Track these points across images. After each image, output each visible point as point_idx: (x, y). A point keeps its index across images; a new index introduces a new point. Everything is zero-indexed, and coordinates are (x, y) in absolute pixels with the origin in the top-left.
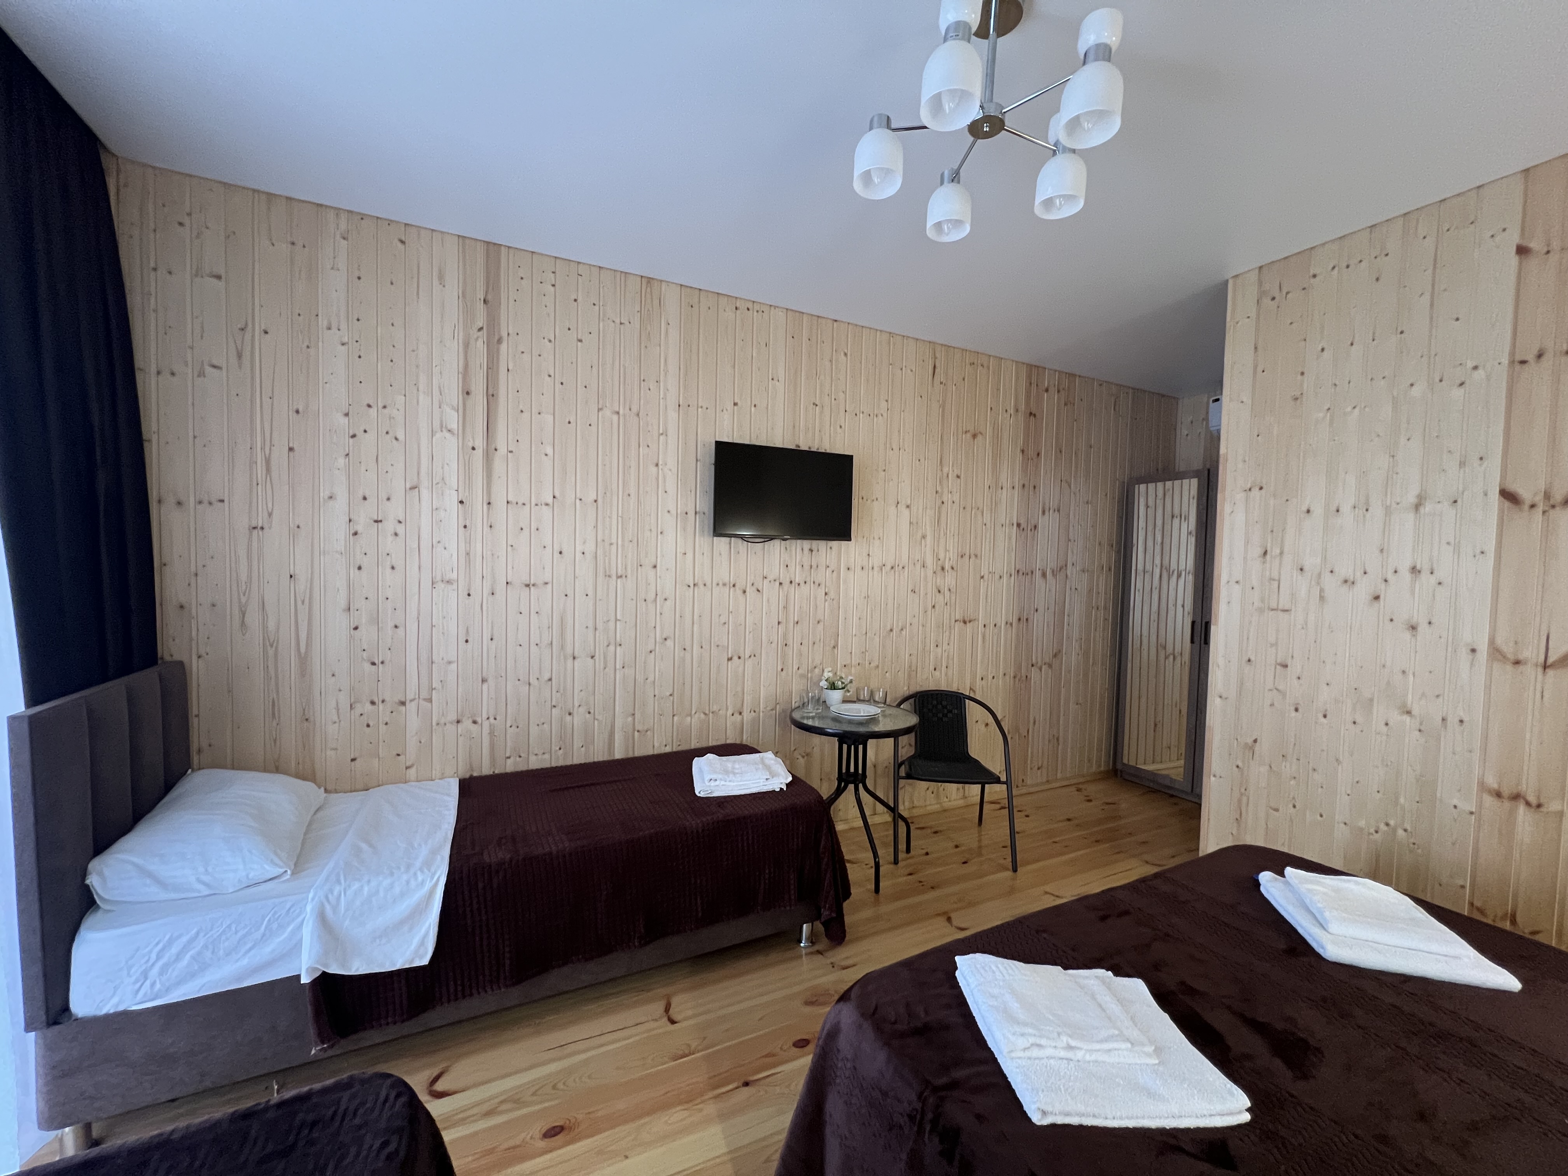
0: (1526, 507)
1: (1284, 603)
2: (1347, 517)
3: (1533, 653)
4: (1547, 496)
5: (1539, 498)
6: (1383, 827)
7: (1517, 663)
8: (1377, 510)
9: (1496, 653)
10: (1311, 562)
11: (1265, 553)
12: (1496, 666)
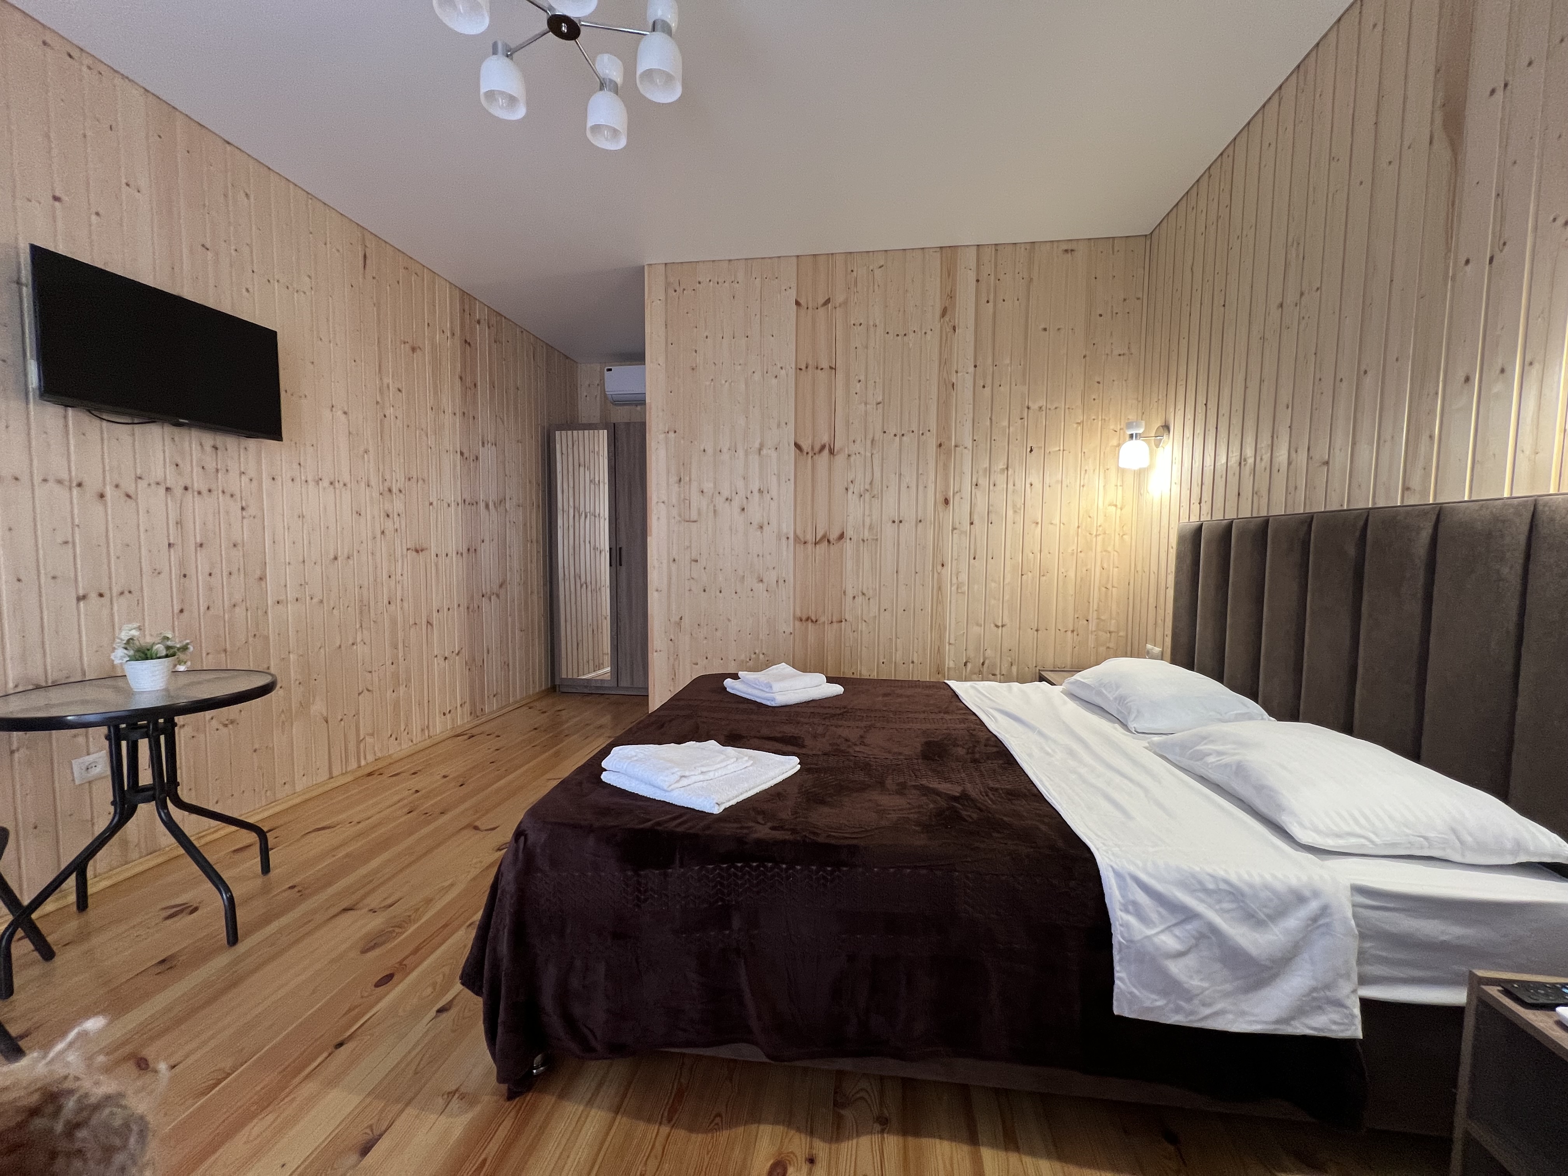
0: (805, 454)
1: (694, 516)
2: (725, 456)
3: (810, 537)
4: (813, 449)
5: (809, 450)
6: (753, 656)
7: (805, 543)
8: (741, 453)
9: (796, 537)
10: (708, 486)
11: (680, 480)
12: (797, 545)
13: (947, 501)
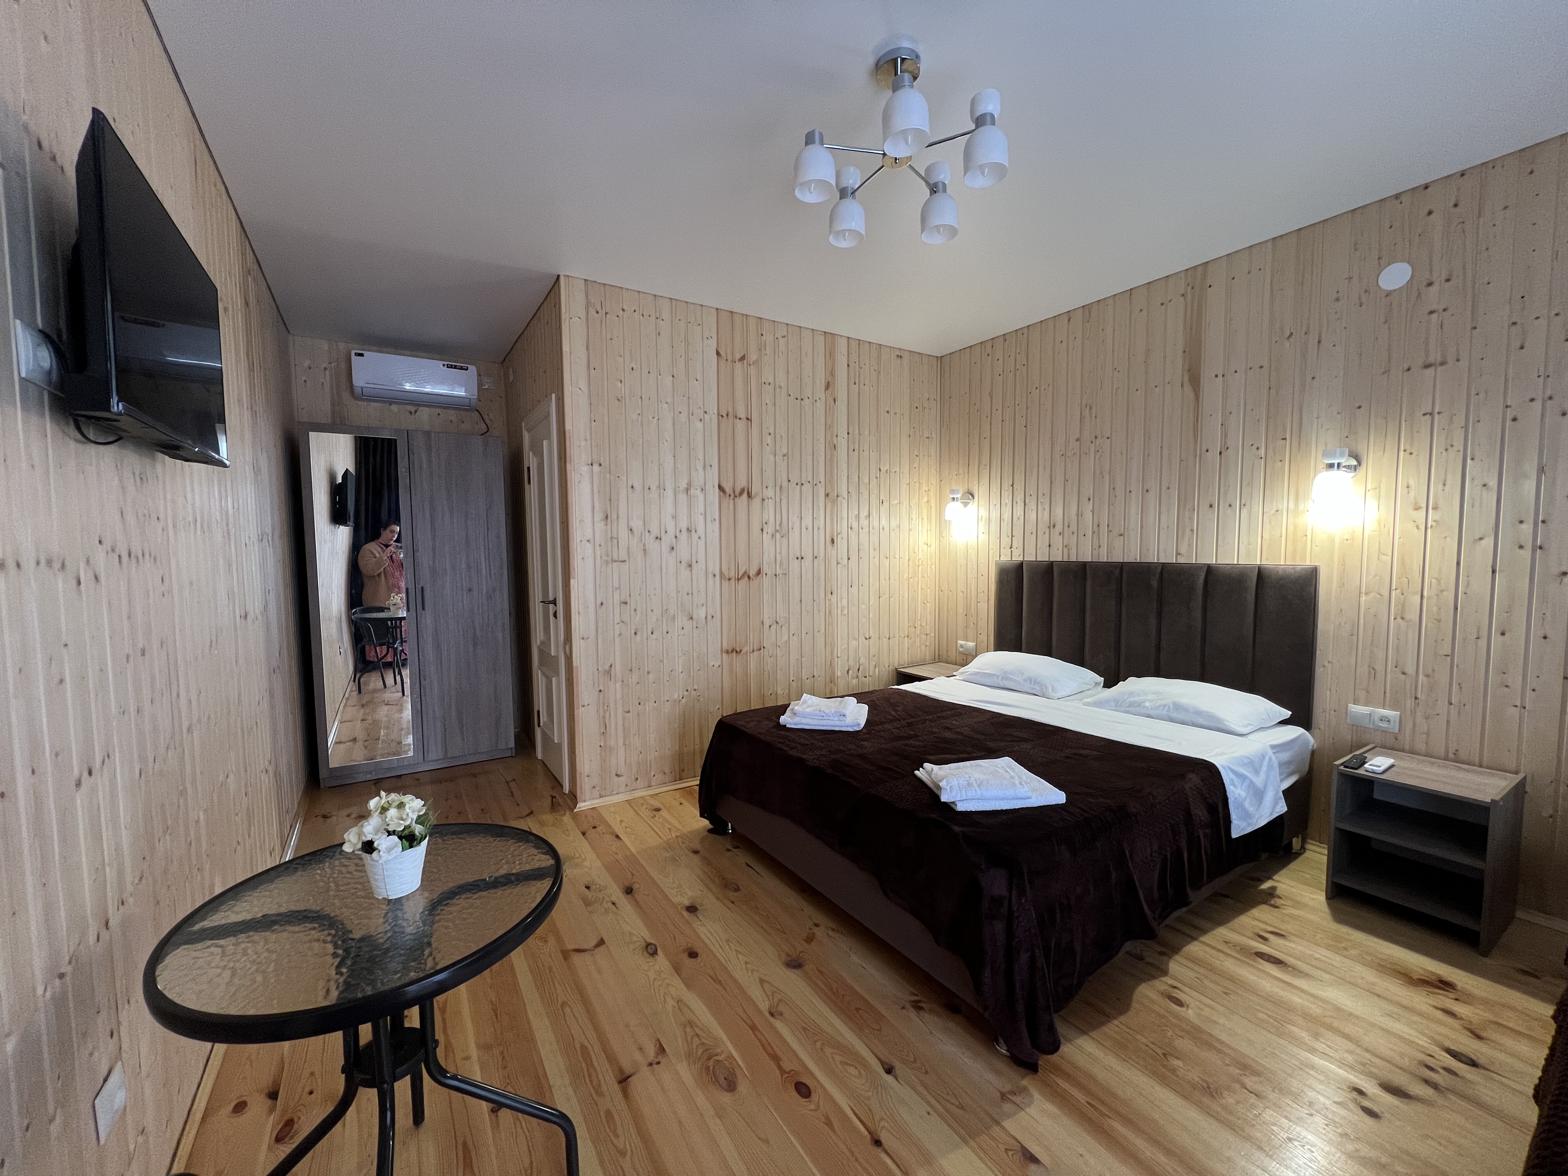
0: (727, 496)
1: (623, 555)
2: (654, 494)
3: (732, 574)
4: (734, 492)
6: (686, 693)
7: (730, 579)
8: (669, 493)
9: (722, 574)
10: (637, 524)
11: (607, 517)
12: (723, 582)
13: (833, 541)
